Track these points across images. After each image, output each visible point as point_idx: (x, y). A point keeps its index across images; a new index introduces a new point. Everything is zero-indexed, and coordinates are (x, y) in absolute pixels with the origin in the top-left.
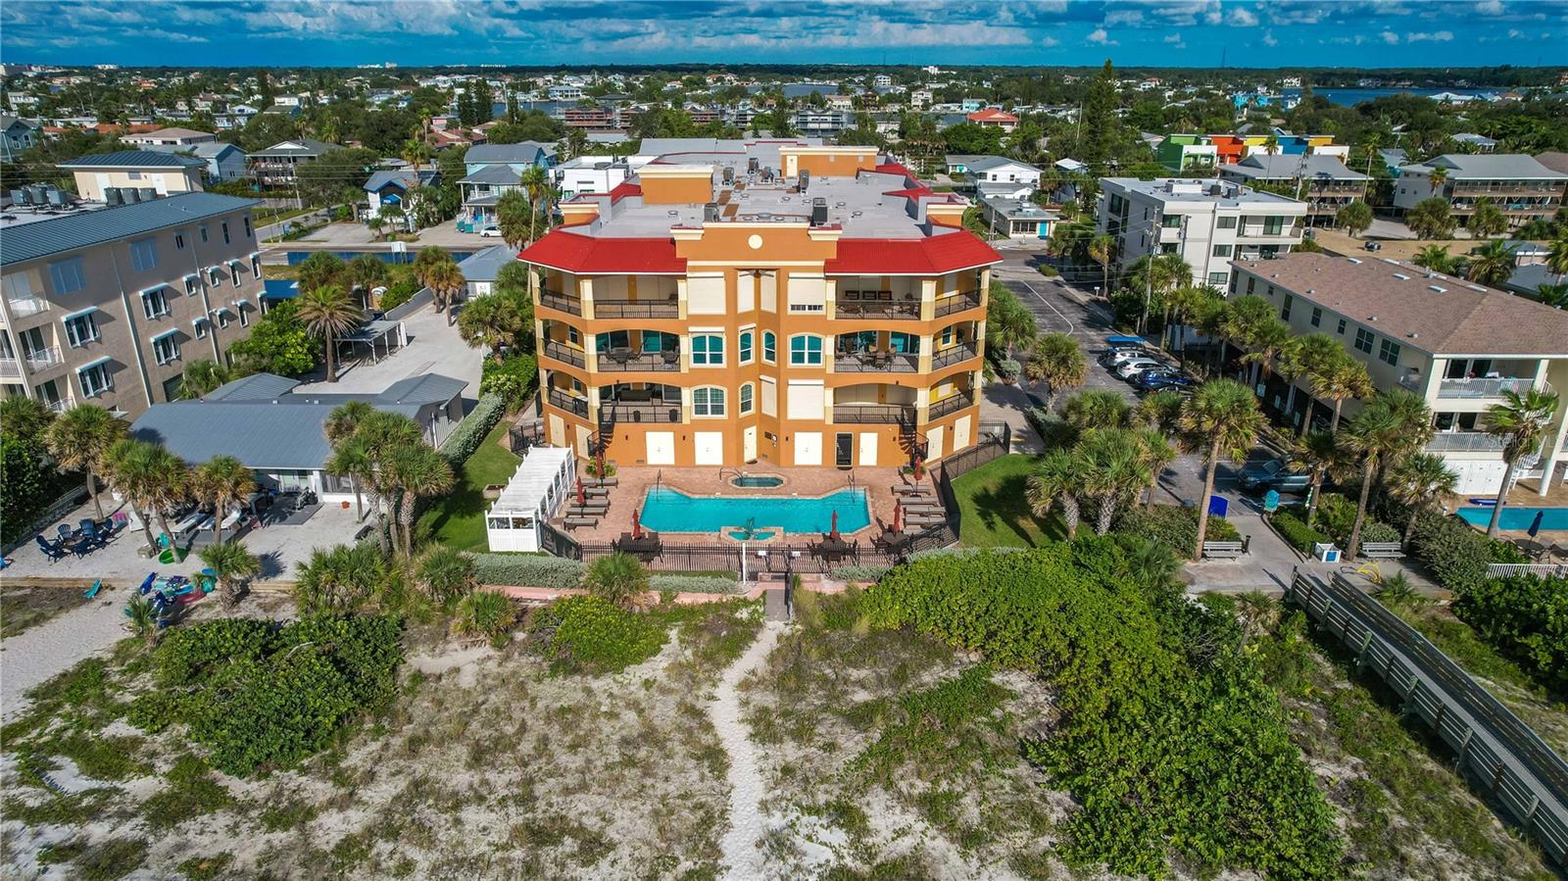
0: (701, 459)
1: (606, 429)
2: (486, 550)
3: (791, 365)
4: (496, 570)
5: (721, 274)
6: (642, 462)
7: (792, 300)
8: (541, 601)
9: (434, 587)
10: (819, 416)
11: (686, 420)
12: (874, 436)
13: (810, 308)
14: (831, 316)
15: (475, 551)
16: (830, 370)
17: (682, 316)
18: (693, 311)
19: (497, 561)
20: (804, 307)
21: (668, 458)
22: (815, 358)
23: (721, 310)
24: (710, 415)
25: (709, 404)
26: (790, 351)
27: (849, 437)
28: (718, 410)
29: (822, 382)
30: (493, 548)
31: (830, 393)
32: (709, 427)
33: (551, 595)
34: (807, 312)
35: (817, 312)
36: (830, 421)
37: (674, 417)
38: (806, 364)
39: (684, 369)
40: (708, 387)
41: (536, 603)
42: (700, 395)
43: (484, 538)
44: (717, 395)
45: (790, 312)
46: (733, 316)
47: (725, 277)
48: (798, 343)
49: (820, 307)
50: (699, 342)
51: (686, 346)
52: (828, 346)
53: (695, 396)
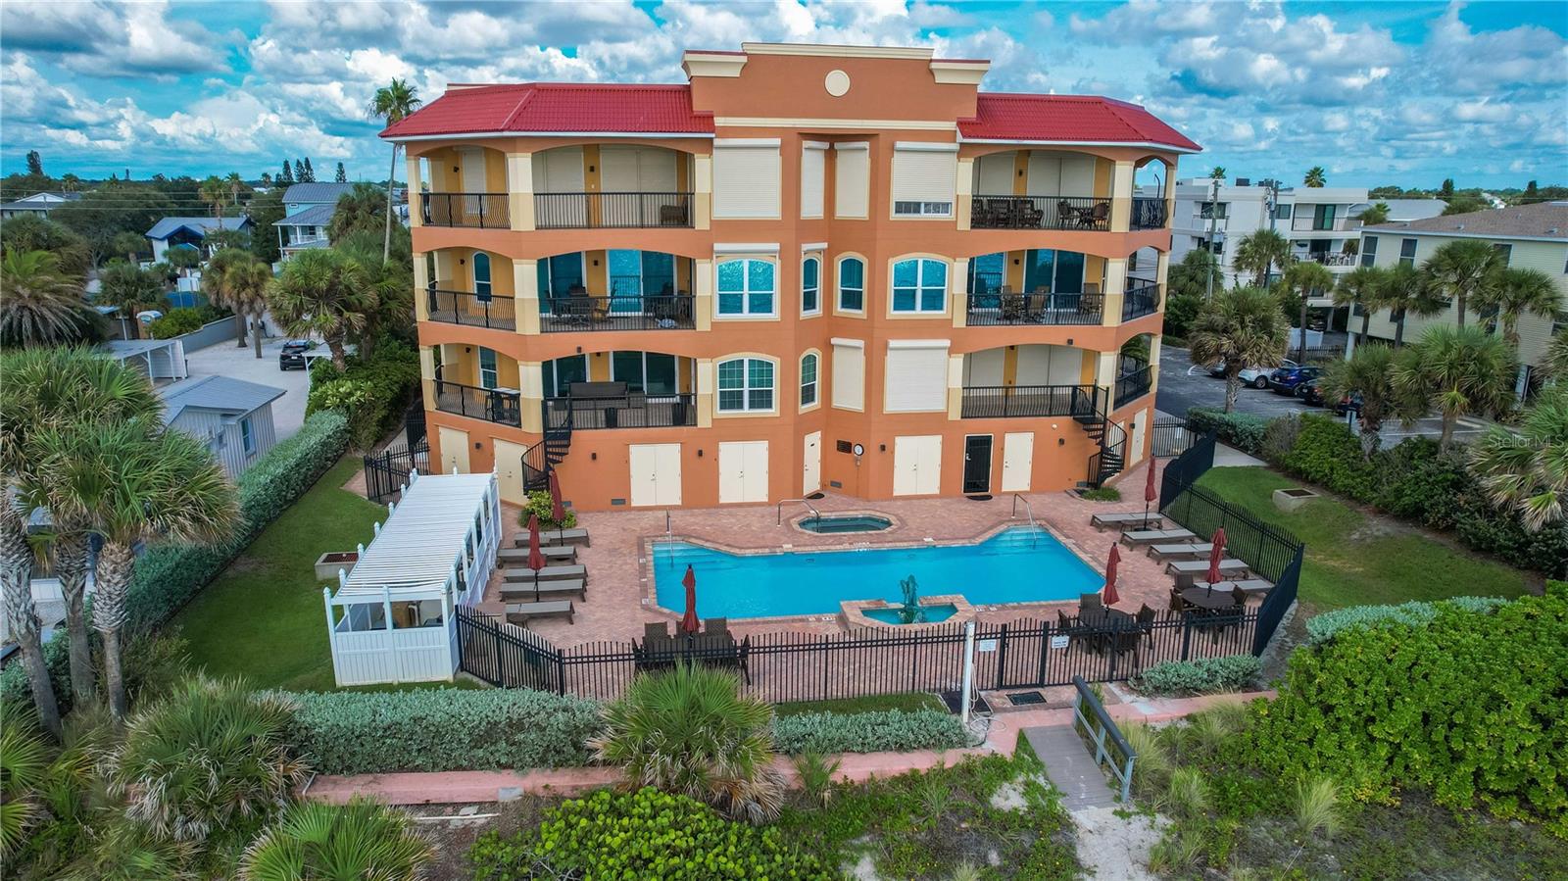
0: (731, 490)
1: (556, 440)
2: (325, 682)
3: (893, 314)
4: (356, 736)
5: (777, 142)
6: (621, 502)
7: (899, 192)
8: (481, 806)
9: (177, 799)
10: (939, 406)
11: (704, 420)
12: (1027, 439)
13: (928, 208)
14: (964, 224)
15: (300, 689)
16: (960, 321)
17: (701, 222)
18: (722, 212)
19: (360, 713)
20: (918, 207)
21: (670, 493)
22: (933, 300)
23: (772, 209)
24: (746, 411)
25: (746, 389)
26: (891, 288)
27: (987, 441)
28: (762, 399)
29: (947, 343)
30: (343, 678)
31: (957, 362)
32: (744, 432)
33: (507, 787)
34: (923, 215)
35: (941, 216)
36: (955, 414)
37: (683, 414)
38: (919, 311)
39: (703, 322)
40: (746, 357)
41: (469, 815)
42: (729, 373)
43: (323, 652)
44: (762, 370)
45: (894, 216)
46: (792, 226)
47: (782, 148)
48: (905, 274)
49: (944, 206)
50: (730, 273)
51: (707, 280)
52: (957, 278)
53: (722, 374)
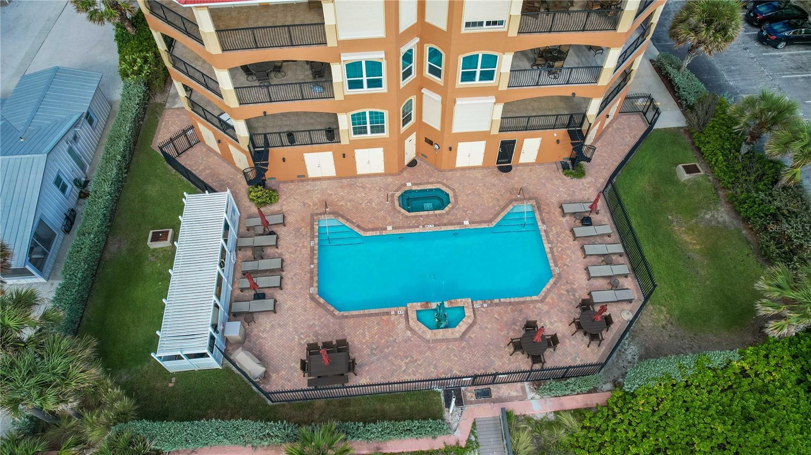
0: (362, 168)
3: (460, 84)
6: (302, 177)
7: (469, 17)
10: (485, 128)
11: (345, 140)
12: (538, 140)
13: (488, 23)
14: (513, 32)
16: (503, 86)
17: (331, 42)
18: (343, 36)
20: (481, 24)
21: (329, 171)
22: (487, 75)
23: (379, 32)
24: (369, 135)
25: (368, 125)
26: (460, 71)
27: (512, 142)
28: (378, 129)
29: (492, 99)
31: (499, 108)
32: (368, 144)
34: (485, 29)
35: (497, 29)
36: (495, 131)
37: (332, 138)
38: (477, 82)
39: (339, 96)
40: (367, 111)
42: (357, 118)
44: (377, 116)
45: (463, 29)
46: (394, 38)
48: (470, 61)
49: (501, 23)
50: (353, 69)
51: (339, 74)
52: (505, 63)
53: (353, 119)
